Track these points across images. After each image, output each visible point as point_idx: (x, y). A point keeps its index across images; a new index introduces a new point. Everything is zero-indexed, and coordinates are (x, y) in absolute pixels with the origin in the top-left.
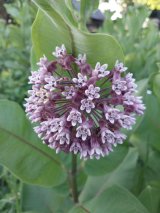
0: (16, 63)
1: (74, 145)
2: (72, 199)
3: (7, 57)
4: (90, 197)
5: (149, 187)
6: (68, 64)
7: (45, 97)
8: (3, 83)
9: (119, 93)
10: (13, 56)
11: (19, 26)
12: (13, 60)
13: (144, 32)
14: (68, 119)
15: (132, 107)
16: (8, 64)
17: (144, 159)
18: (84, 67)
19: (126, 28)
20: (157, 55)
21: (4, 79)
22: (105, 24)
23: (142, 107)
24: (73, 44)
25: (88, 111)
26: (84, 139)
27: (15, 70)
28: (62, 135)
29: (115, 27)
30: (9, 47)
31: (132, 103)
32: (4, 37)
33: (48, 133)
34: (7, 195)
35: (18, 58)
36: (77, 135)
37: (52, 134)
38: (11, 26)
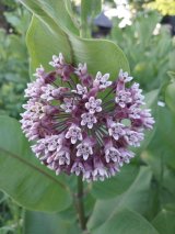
0: (18, 76)
1: (75, 165)
2: (80, 225)
3: (7, 70)
4: (99, 223)
5: (164, 210)
6: (66, 74)
7: (41, 112)
8: (4, 97)
9: (123, 106)
10: (14, 68)
11: (20, 35)
12: (14, 72)
13: (155, 39)
14: (67, 136)
15: (139, 121)
16: (9, 76)
17: (158, 179)
18: (85, 77)
19: (136, 35)
20: (170, 64)
21: (4, 93)
22: (113, 31)
23: (151, 121)
24: (72, 52)
25: (90, 127)
26: (85, 158)
27: (17, 83)
28: (62, 154)
29: (124, 35)
30: (10, 58)
31: (139, 117)
32: (5, 48)
33: (46, 152)
34: (9, 222)
35: (19, 70)
36: (78, 154)
37: (51, 153)
38: (13, 36)
